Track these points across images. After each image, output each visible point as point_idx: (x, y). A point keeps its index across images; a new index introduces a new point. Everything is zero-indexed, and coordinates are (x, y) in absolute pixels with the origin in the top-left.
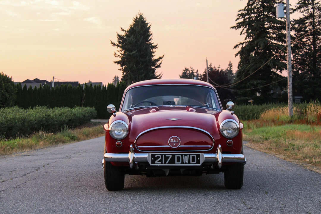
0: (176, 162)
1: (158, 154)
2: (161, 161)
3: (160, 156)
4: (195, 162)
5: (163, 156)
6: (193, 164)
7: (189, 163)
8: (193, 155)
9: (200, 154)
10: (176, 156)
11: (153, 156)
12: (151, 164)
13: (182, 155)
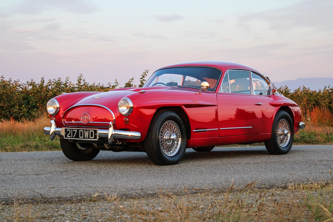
0: (80, 137)
1: (69, 129)
2: (70, 135)
3: (70, 130)
4: (93, 137)
5: (72, 130)
6: (92, 139)
7: (89, 138)
8: (92, 130)
9: (96, 130)
10: (80, 131)
11: (66, 130)
12: (65, 138)
13: (83, 130)
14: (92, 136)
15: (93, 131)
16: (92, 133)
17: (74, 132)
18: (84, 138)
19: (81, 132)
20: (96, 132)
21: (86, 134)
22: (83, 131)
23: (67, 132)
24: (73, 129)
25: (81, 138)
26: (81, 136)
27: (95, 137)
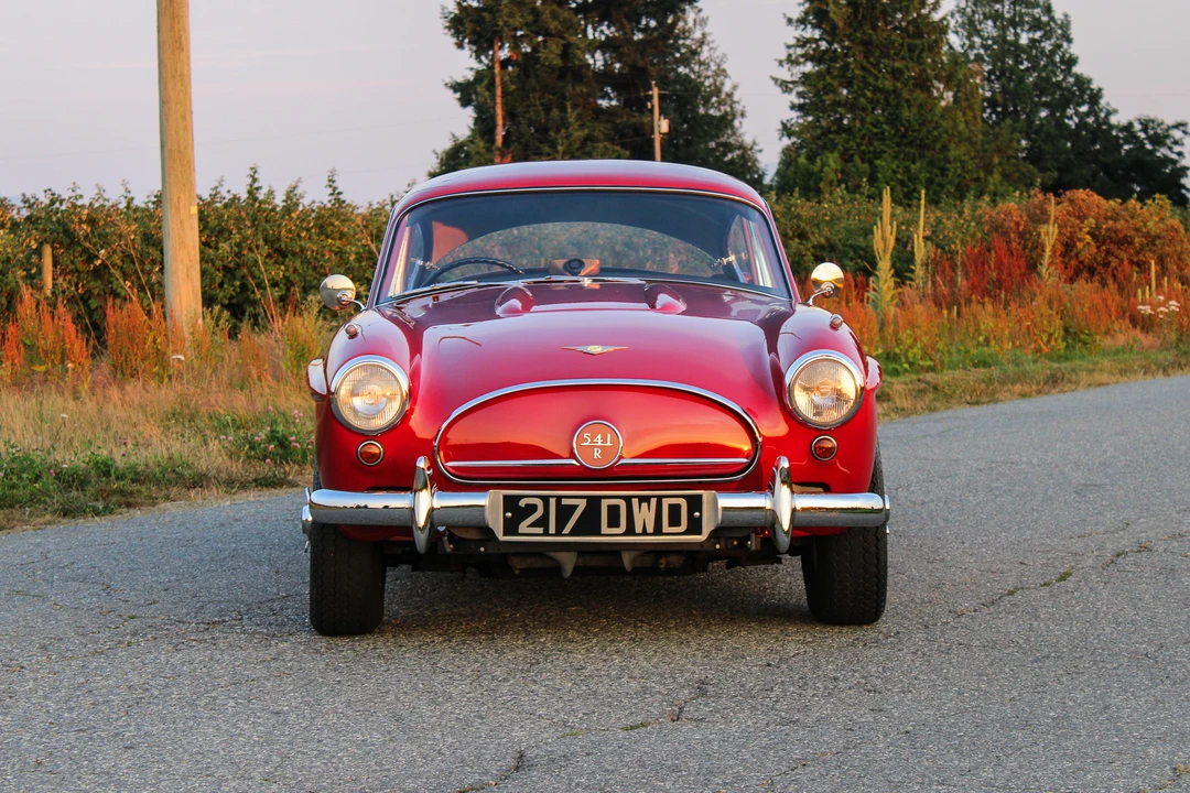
0: (605, 529)
1: (529, 497)
2: (543, 521)
3: (538, 502)
4: (683, 527)
5: (553, 502)
6: (675, 535)
7: (658, 531)
8: (675, 498)
9: (701, 496)
10: (605, 504)
12: (502, 538)
13: (628, 499)
14: (674, 521)
15: (683, 502)
16: (674, 510)
17: (564, 512)
18: (630, 531)
19: (614, 510)
20: (695, 503)
21: (644, 516)
22: (622, 504)
23: (515, 512)
24: (559, 499)
25: (610, 535)
26: (614, 522)
27: (695, 526)
